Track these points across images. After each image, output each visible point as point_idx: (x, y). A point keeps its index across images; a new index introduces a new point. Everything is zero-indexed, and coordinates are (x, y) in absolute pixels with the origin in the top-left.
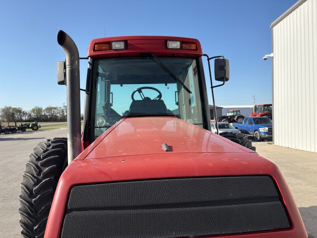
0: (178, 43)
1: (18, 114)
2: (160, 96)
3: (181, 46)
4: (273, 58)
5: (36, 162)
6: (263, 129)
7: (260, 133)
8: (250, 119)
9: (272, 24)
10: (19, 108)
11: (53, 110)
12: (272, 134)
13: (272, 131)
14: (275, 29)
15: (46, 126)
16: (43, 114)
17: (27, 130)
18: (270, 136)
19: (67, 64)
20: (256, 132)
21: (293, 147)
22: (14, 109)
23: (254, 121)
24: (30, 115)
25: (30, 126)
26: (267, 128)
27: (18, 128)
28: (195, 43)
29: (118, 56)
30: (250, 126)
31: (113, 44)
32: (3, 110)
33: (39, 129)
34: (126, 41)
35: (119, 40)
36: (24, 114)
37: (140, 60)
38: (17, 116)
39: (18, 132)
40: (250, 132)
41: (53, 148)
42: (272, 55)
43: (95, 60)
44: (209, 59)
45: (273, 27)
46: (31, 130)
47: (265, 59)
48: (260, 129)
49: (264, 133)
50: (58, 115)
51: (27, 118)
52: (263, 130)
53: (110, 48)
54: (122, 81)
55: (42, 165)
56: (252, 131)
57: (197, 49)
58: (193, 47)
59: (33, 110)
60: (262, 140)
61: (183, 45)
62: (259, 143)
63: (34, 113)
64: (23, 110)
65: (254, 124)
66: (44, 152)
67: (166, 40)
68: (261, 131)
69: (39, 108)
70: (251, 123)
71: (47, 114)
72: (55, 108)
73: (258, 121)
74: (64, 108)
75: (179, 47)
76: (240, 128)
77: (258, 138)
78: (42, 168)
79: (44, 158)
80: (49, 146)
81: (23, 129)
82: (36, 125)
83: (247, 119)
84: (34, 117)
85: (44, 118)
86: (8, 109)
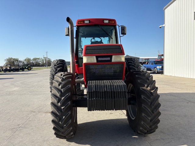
0: (108, 21)
1: (17, 62)
2: (101, 40)
3: (109, 22)
4: (164, 27)
5: (54, 66)
7: (157, 69)
8: (152, 62)
9: (164, 8)
10: (17, 59)
12: (163, 70)
14: (166, 11)
16: (31, 62)
17: (25, 70)
19: (70, 28)
20: (155, 69)
21: (174, 76)
22: (14, 59)
23: (154, 63)
24: (24, 63)
25: (27, 68)
26: (161, 67)
27: (20, 68)
28: (114, 21)
29: (87, 26)
30: (152, 66)
31: (85, 21)
32: (8, 60)
33: (32, 70)
34: (89, 20)
35: (87, 20)
37: (94, 27)
38: (15, 63)
39: (20, 71)
42: (164, 25)
43: (78, 27)
44: (119, 27)
45: (165, 9)
46: (27, 70)
47: (160, 28)
49: (159, 69)
50: (40, 62)
51: (22, 64)
52: (159, 67)
53: (84, 23)
54: (86, 36)
56: (153, 68)
57: (114, 23)
58: (113, 22)
59: (25, 60)
60: (158, 73)
61: (110, 22)
62: (156, 74)
63: (26, 61)
64: (19, 60)
65: (154, 65)
67: (103, 20)
68: (158, 68)
69: (29, 59)
70: (152, 64)
71: (34, 62)
72: (38, 59)
73: (156, 63)
74: (44, 59)
75: (108, 22)
76: (147, 67)
77: (156, 72)
78: (57, 68)
79: (57, 65)
80: (58, 61)
81: (23, 69)
82: (30, 67)
83: (150, 62)
84: (26, 64)
85: (32, 64)
86: (10, 59)
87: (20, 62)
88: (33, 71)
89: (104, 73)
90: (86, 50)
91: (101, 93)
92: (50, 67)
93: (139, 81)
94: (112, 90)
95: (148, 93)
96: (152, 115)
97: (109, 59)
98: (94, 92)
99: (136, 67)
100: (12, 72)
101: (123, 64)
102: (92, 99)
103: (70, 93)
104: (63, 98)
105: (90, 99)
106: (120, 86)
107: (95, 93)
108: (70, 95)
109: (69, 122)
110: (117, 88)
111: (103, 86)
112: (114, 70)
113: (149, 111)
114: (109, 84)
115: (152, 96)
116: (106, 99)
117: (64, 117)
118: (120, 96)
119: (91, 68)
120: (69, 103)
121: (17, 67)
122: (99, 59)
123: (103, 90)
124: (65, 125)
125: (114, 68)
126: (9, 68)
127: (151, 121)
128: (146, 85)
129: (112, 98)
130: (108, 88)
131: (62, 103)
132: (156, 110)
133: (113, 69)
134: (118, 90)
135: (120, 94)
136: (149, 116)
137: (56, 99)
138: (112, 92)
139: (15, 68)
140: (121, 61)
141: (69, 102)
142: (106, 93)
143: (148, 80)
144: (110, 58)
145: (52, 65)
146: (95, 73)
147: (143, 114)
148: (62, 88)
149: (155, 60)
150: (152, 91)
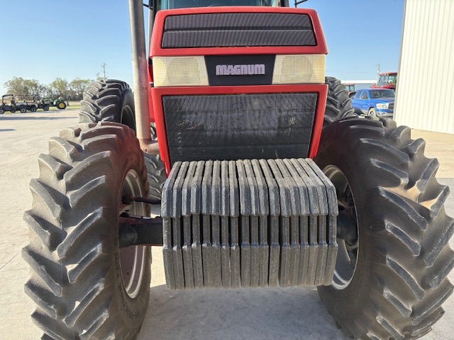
1: (34, 88)
5: (92, 101)
6: (382, 104)
7: (377, 110)
8: (364, 92)
10: (34, 81)
11: (83, 84)
12: (392, 112)
13: (392, 108)
15: (76, 106)
16: (69, 89)
17: (50, 108)
18: (391, 115)
20: (372, 109)
21: (419, 128)
22: (27, 82)
23: (370, 94)
24: (50, 91)
25: (55, 103)
26: (387, 104)
27: (39, 105)
30: (364, 102)
32: (12, 83)
33: (67, 107)
36: (42, 89)
38: (31, 92)
39: (39, 111)
40: (363, 111)
41: (109, 87)
46: (56, 108)
48: (378, 105)
49: (383, 110)
51: (46, 95)
52: (382, 106)
55: (99, 104)
56: (366, 109)
59: (54, 84)
63: (55, 87)
64: (40, 83)
65: (369, 99)
66: (100, 90)
68: (378, 108)
69: (62, 81)
70: (365, 97)
71: (74, 90)
72: (86, 82)
73: (376, 94)
78: (100, 107)
79: (100, 97)
80: (104, 85)
81: (45, 107)
82: (62, 102)
83: (360, 91)
84: (56, 93)
85: (70, 95)
86: (19, 81)
87: (42, 88)
88: (69, 112)
89: (239, 129)
90: (164, 31)
91: (225, 223)
92: (82, 101)
93: (374, 162)
94: (274, 212)
95: (413, 214)
96: (421, 294)
97: (260, 69)
98: (191, 217)
99: (338, 104)
100: (18, 114)
101: (318, 93)
102: (185, 247)
103: (100, 210)
104: (71, 230)
105: (175, 248)
106: (306, 190)
107: (196, 221)
108: (99, 216)
109: (102, 319)
110: (293, 200)
111: (232, 191)
112: (279, 119)
113: (412, 282)
114: (260, 182)
115: (427, 225)
116: (246, 248)
117: (78, 303)
118: (304, 235)
119: (186, 107)
120: (94, 253)
121: (30, 103)
122: (221, 70)
123: (233, 207)
124: (85, 331)
125: (280, 111)
126: (10, 104)
127: (413, 314)
128: (404, 181)
129: (269, 243)
130: (253, 203)
131: (65, 251)
132: (440, 278)
133: (275, 114)
134: (299, 208)
135: (305, 227)
136: (408, 297)
137: (41, 234)
138: (269, 217)
139: (25, 104)
140: (313, 81)
141: (95, 244)
142: (245, 223)
143: (411, 156)
144: (263, 66)
145: (87, 97)
146: (202, 129)
147: (387, 293)
148: (70, 187)
149: (370, 89)
150: (428, 205)
